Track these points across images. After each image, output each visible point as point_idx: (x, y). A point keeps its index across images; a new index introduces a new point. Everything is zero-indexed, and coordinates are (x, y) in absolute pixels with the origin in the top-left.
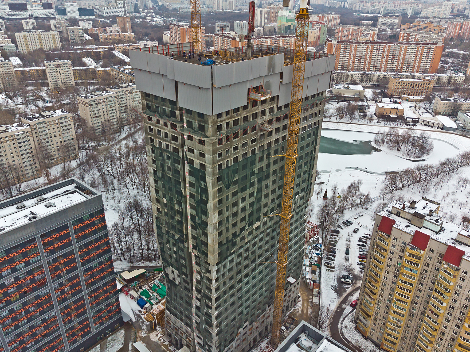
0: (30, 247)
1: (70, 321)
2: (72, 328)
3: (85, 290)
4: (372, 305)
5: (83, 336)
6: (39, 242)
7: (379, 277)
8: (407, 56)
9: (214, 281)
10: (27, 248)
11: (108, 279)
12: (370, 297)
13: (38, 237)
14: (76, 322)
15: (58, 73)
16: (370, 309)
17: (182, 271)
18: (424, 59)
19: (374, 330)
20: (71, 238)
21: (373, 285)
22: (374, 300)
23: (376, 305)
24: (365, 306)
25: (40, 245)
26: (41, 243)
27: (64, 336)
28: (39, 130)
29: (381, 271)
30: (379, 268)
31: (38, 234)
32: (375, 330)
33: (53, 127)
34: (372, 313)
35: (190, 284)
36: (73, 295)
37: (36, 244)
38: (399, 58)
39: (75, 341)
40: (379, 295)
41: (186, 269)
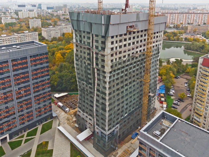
0: (5, 65)
1: (22, 111)
2: (22, 115)
3: (32, 94)
4: (202, 109)
5: (28, 121)
6: (10, 63)
7: (205, 91)
8: (195, 18)
9: (108, 83)
10: (3, 65)
11: (46, 90)
12: (200, 104)
13: (10, 61)
14: (25, 111)
15: (35, 23)
16: (201, 111)
17: (89, 82)
18: (203, 19)
19: (204, 124)
20: (28, 64)
21: (201, 97)
22: (203, 105)
23: (205, 109)
24: (198, 110)
25: (10, 65)
26: (11, 64)
27: (17, 119)
28: (22, 38)
29: (206, 88)
30: (204, 86)
31: (10, 59)
32: (206, 125)
33: (29, 37)
34: (203, 114)
35: (93, 89)
36: (26, 96)
37: (8, 64)
38: (191, 19)
39: (23, 123)
40: (206, 103)
41: (91, 80)
